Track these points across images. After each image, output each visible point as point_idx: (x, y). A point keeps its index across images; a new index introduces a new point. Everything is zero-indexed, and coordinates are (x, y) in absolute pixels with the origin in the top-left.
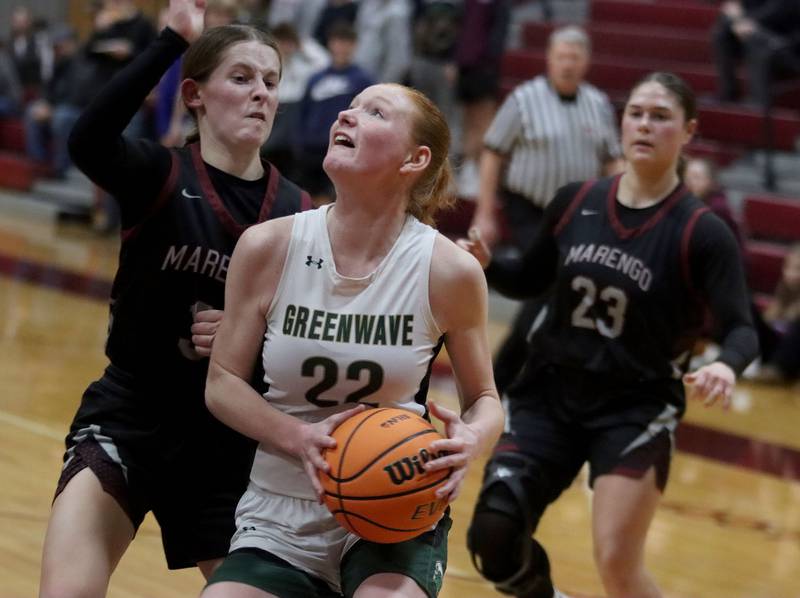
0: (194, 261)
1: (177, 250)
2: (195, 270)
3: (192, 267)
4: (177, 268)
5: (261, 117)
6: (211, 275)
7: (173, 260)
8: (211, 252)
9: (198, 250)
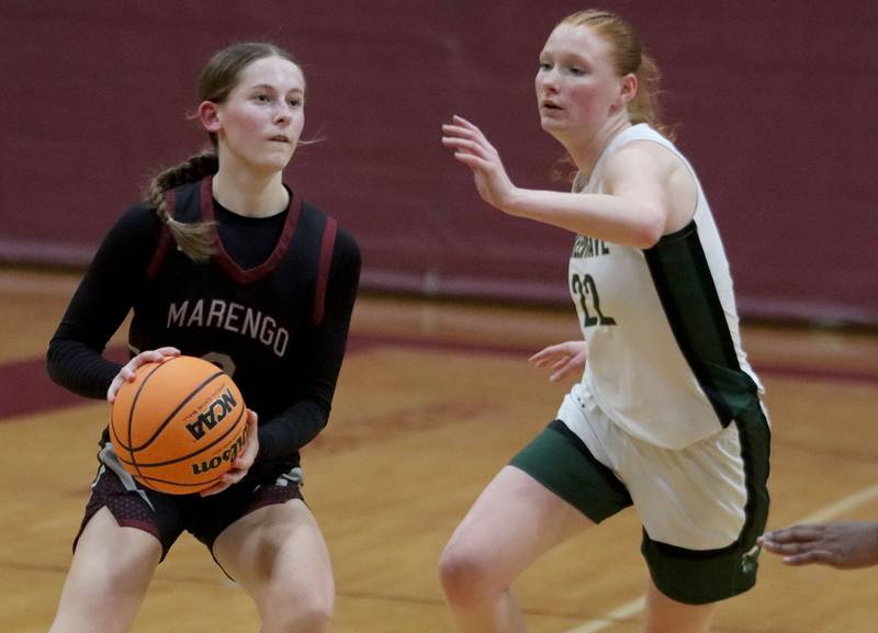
0: (197, 315)
1: (178, 309)
2: (200, 324)
3: (195, 322)
4: (181, 324)
5: (285, 140)
6: (219, 325)
7: (175, 318)
8: (215, 302)
9: (200, 304)
